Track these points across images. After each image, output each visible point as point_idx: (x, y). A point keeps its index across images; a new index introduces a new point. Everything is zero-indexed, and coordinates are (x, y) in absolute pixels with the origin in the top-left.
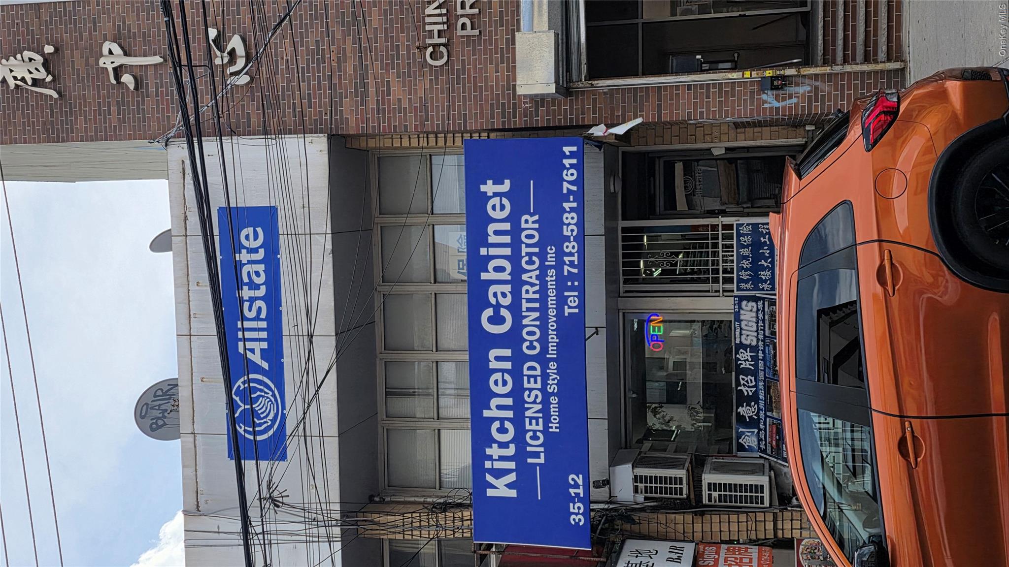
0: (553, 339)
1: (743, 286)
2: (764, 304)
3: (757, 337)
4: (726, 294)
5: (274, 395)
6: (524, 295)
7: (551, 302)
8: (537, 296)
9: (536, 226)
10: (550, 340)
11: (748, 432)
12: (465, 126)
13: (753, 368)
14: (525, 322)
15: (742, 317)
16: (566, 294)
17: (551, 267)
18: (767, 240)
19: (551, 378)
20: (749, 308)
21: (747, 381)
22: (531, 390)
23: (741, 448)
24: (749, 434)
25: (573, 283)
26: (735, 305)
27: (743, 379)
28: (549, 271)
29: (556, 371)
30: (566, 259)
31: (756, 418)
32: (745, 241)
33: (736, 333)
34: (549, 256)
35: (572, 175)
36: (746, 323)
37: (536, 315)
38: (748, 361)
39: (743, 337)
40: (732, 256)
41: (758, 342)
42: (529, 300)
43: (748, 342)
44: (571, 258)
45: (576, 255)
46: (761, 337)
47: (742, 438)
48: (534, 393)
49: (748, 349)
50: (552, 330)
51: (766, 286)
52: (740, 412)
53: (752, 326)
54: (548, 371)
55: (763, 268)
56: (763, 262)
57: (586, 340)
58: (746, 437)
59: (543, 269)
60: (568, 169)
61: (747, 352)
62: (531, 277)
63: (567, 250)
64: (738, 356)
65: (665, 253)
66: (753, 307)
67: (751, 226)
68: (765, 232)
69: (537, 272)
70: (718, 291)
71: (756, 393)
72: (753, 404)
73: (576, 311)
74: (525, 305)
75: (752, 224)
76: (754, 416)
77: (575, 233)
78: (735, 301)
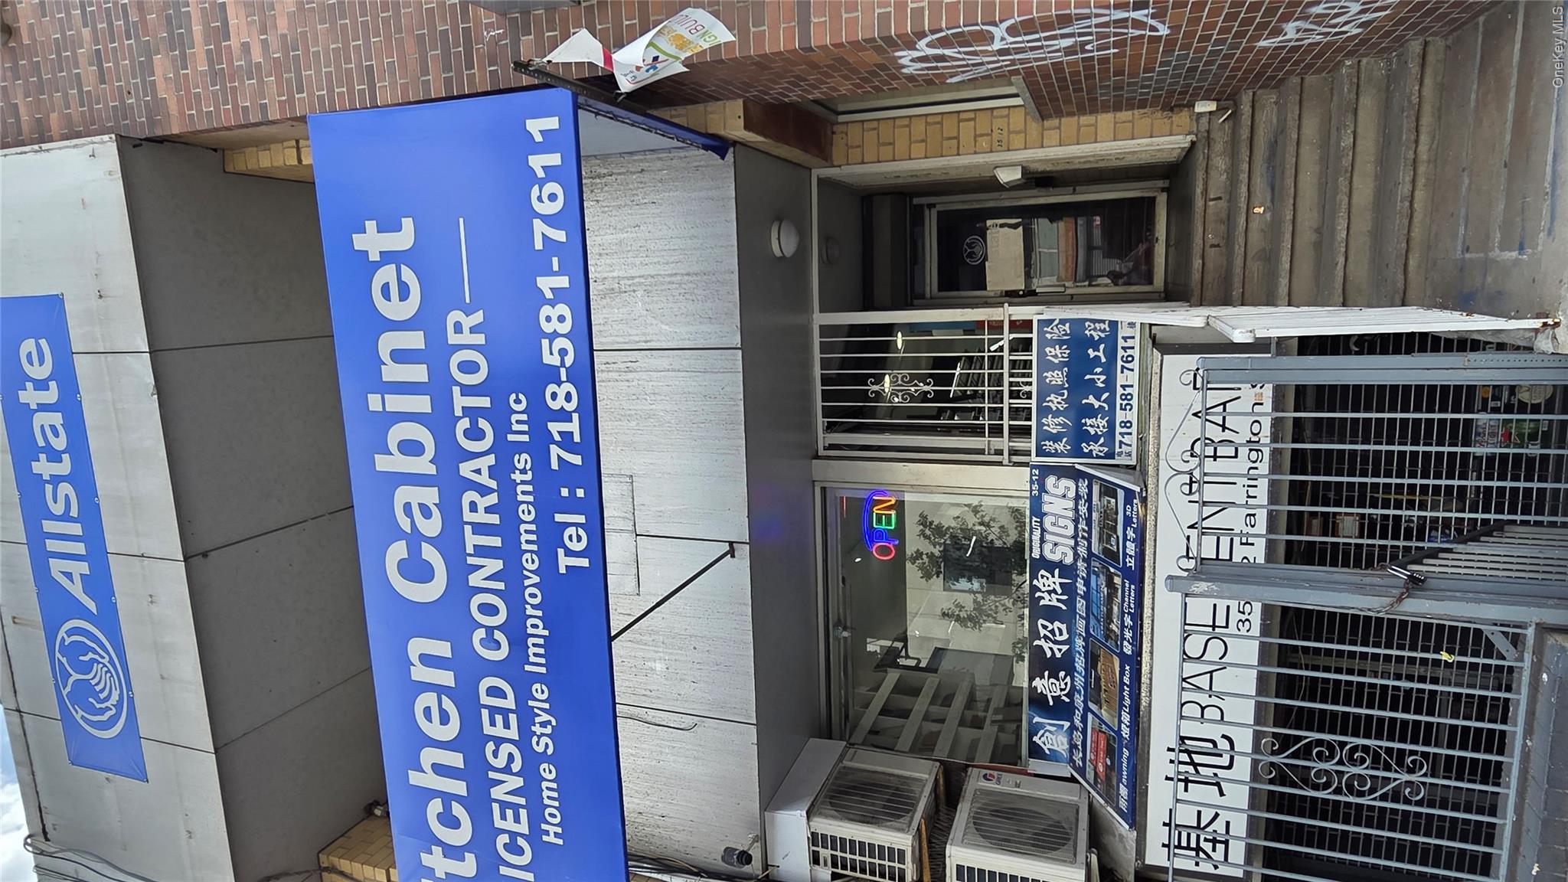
0: (537, 629)
1: (1049, 445)
2: (1090, 487)
3: (1074, 548)
4: (1015, 459)
5: (111, 661)
6: (468, 516)
7: (527, 537)
8: (494, 519)
9: (480, 339)
10: (530, 631)
11: (1050, 724)
12: (373, 97)
13: (1064, 608)
14: (475, 580)
15: (1046, 508)
16: (559, 518)
17: (520, 448)
18: (1101, 354)
19: (537, 720)
20: (1061, 491)
21: (1052, 632)
22: (499, 741)
23: (1036, 752)
24: (1053, 729)
25: (572, 493)
26: (1032, 482)
27: (1045, 627)
28: (517, 457)
29: (546, 706)
30: (555, 427)
31: (1067, 700)
32: (1056, 356)
33: (1034, 537)
34: (514, 418)
35: (553, 197)
36: (1052, 519)
37: (495, 565)
38: (1056, 593)
39: (1047, 547)
40: (1030, 384)
41: (1075, 560)
42: (480, 529)
43: (1055, 557)
44: (565, 427)
45: (575, 416)
46: (1082, 551)
47: (1039, 735)
48: (506, 749)
49: (1057, 571)
50: (533, 607)
51: (1095, 448)
52: (1036, 688)
53: (1066, 527)
54: (531, 703)
55: (1091, 412)
56: (1091, 400)
57: (611, 639)
58: (1047, 734)
59: (504, 451)
60: (542, 183)
61: (1053, 576)
62: (478, 471)
63: (555, 405)
64: (1035, 582)
65: (900, 376)
66: (1068, 489)
67: (1068, 325)
68: (1097, 338)
69: (491, 460)
70: (999, 452)
71: (1069, 656)
72: (1062, 674)
73: (584, 562)
74: (471, 540)
75: (1071, 321)
76: (1064, 698)
77: (569, 360)
78: (1031, 475)
